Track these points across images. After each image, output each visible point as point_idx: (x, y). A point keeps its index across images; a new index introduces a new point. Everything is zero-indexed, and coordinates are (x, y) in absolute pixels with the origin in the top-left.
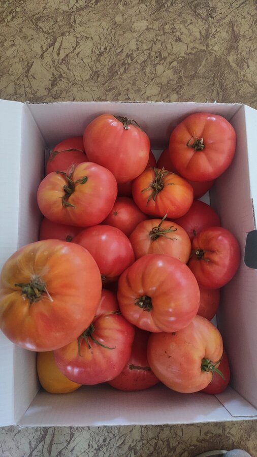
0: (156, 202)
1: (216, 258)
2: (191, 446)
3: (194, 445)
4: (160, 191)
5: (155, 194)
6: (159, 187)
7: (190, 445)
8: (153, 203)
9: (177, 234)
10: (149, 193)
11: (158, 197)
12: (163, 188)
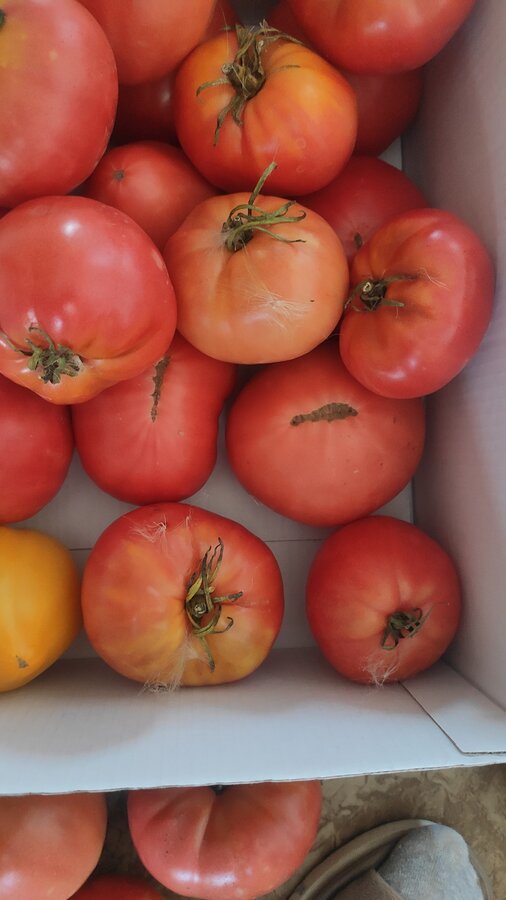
0: (243, 128)
1: (423, 295)
2: (342, 808)
3: (349, 808)
4: (254, 91)
5: (237, 104)
6: (252, 81)
7: (340, 806)
8: (233, 130)
9: (307, 229)
10: (220, 101)
11: (250, 110)
12: (263, 80)
